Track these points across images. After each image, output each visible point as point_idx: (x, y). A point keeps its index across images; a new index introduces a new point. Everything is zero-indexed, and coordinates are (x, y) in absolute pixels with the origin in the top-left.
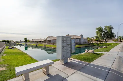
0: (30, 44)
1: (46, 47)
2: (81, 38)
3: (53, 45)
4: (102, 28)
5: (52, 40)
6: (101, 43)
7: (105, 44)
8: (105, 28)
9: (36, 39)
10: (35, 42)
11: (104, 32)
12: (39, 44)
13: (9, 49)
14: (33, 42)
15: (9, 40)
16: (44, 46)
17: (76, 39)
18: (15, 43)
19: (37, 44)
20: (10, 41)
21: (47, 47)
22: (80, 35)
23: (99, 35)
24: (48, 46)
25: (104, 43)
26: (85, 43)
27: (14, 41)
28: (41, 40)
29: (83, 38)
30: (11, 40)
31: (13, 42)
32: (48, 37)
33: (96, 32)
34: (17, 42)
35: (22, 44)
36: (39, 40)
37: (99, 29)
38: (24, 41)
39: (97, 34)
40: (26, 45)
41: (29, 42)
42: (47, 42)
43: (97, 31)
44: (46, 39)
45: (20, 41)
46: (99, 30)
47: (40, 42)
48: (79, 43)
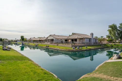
0: (27, 43)
1: (49, 47)
2: (91, 37)
3: (57, 45)
4: (116, 26)
5: (55, 39)
6: (115, 45)
7: (121, 45)
8: (120, 25)
9: (34, 38)
10: (34, 41)
11: (118, 30)
12: (40, 44)
13: (4, 50)
14: (30, 41)
15: (3, 38)
16: (46, 46)
17: (85, 39)
18: (9, 41)
19: (36, 44)
20: (4, 40)
21: (51, 48)
22: (91, 34)
23: (113, 35)
24: (51, 46)
25: (119, 45)
26: (96, 44)
27: (8, 39)
28: (41, 39)
29: (94, 38)
30: (5, 38)
31: (7, 41)
32: (50, 35)
33: (108, 31)
34: (12, 41)
35: (18, 43)
36: (38, 39)
37: (113, 27)
38: (20, 40)
39: (110, 33)
40: (23, 44)
41: (26, 41)
42: (49, 42)
43: (110, 29)
44: (47, 38)
45: (15, 40)
46: (113, 29)
47: (39, 41)
48: (89, 44)
